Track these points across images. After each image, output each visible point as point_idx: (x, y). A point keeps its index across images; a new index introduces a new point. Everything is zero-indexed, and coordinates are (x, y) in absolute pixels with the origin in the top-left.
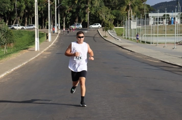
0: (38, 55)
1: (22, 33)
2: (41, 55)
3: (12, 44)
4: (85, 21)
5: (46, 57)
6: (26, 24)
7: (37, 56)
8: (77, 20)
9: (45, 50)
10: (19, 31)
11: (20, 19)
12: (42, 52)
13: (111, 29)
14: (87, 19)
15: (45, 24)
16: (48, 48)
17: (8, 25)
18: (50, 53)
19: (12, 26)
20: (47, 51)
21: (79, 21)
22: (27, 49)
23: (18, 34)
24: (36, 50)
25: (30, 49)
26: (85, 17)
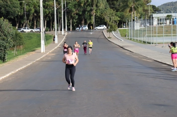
0: (44, 56)
1: (31, 36)
2: (46, 56)
3: (21, 46)
4: (91, 22)
5: (50, 58)
6: (35, 27)
7: (41, 58)
8: (83, 22)
9: (50, 52)
10: (29, 33)
11: (30, 22)
12: (47, 53)
13: (114, 30)
14: (93, 21)
15: (53, 27)
16: (53, 49)
17: (18, 28)
18: (54, 54)
19: (22, 29)
20: (52, 52)
21: (86, 23)
22: (34, 50)
23: (28, 37)
24: (42, 51)
25: (36, 51)
26: (90, 19)
